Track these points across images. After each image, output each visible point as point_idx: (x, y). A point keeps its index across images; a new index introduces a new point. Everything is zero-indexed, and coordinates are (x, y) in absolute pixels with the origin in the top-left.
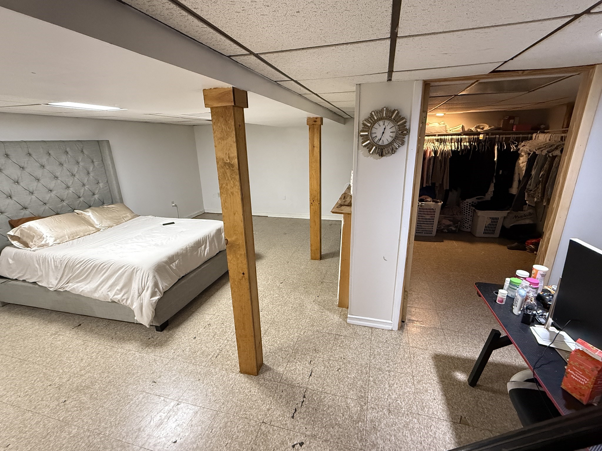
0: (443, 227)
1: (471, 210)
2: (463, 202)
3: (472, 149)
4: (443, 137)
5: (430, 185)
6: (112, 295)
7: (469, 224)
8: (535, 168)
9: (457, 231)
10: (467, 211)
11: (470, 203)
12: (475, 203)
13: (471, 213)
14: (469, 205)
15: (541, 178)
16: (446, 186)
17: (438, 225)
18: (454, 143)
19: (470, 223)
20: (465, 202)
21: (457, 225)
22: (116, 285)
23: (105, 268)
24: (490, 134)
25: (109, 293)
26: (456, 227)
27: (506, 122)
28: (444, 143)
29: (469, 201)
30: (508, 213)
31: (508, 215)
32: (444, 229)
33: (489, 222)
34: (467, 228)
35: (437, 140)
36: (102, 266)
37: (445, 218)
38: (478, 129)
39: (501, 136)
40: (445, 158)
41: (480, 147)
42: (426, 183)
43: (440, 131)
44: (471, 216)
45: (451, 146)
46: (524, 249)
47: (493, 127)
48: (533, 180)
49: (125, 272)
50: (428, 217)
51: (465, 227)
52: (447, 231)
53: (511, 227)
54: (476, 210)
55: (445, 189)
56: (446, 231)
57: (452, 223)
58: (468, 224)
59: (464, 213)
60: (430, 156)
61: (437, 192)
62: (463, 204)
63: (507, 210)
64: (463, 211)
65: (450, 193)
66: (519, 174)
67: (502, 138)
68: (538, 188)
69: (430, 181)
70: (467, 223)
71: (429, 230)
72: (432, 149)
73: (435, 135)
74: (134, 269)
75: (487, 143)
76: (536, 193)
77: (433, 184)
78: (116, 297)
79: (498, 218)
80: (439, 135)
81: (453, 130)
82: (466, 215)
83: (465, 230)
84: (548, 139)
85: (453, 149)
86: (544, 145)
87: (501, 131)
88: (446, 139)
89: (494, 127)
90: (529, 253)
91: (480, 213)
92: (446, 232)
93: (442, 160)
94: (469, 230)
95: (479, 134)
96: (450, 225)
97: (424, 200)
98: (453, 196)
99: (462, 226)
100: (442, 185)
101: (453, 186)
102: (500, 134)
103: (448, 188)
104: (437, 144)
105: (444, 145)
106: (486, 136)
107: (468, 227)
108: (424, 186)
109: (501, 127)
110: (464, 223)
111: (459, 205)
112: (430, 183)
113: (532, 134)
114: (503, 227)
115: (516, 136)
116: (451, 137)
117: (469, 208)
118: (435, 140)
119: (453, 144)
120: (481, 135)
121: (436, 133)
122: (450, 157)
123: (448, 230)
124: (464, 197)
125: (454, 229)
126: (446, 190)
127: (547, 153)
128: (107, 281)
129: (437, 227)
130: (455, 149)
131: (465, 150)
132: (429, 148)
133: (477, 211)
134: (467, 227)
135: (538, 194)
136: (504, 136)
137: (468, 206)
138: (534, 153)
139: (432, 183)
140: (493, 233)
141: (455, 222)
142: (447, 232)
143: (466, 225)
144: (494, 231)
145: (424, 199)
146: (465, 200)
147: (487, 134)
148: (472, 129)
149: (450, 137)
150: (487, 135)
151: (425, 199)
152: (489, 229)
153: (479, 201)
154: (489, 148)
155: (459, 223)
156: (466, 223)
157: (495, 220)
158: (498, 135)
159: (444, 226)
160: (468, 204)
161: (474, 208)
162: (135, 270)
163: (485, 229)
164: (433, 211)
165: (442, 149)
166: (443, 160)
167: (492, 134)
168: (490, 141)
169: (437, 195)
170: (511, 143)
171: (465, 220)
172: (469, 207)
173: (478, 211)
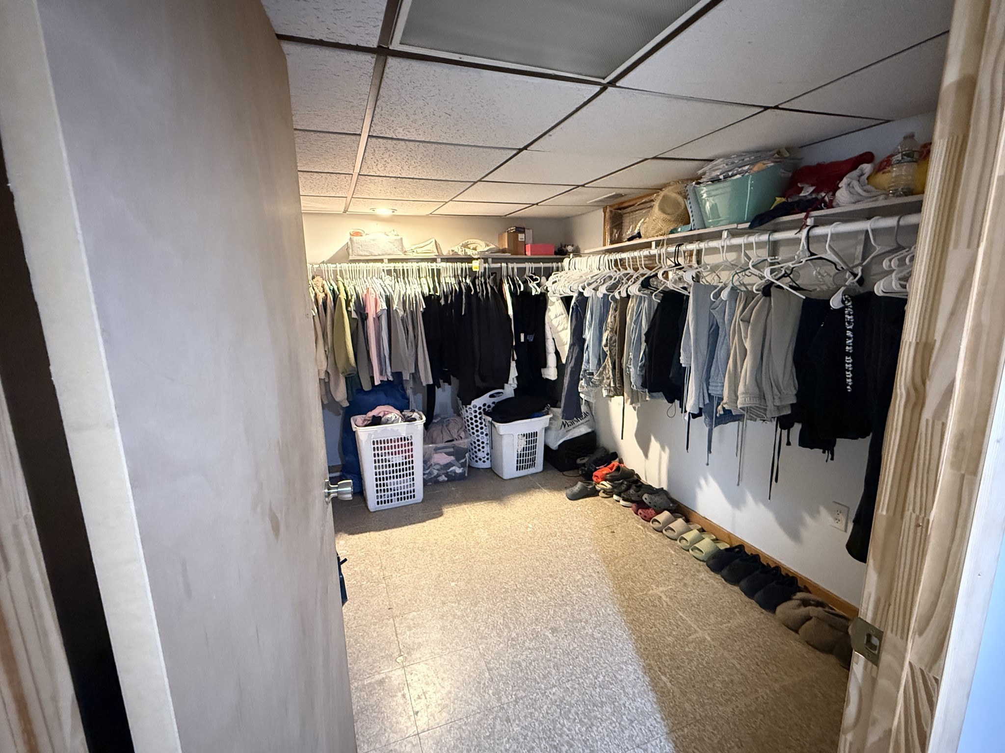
0: (435, 472)
1: (484, 423)
2: (466, 407)
3: (464, 291)
4: (399, 266)
5: (391, 379)
7: (486, 453)
8: (590, 325)
9: (466, 475)
10: (477, 426)
11: (480, 408)
12: (489, 406)
13: (485, 428)
14: (478, 411)
15: (606, 346)
16: (427, 378)
17: (424, 469)
18: (426, 277)
19: (487, 449)
20: (471, 406)
21: (463, 461)
24: (490, 260)
26: (463, 465)
27: (513, 238)
28: (404, 278)
29: (478, 402)
30: (551, 419)
31: (550, 423)
32: (438, 475)
33: (523, 443)
34: (484, 462)
35: (389, 272)
37: (436, 450)
38: (467, 250)
39: (510, 265)
40: (412, 312)
41: (477, 287)
42: (381, 374)
43: (391, 252)
44: (487, 435)
45: (421, 284)
46: (594, 493)
47: (492, 246)
48: (590, 349)
50: (398, 459)
51: (480, 459)
52: (446, 479)
53: (560, 446)
54: (493, 422)
55: (424, 384)
56: (443, 478)
57: (452, 458)
58: (483, 452)
59: (472, 431)
60: (378, 310)
61: (409, 392)
62: (467, 411)
63: (548, 414)
64: (469, 426)
65: (438, 391)
66: (553, 339)
67: (513, 269)
68: (605, 368)
69: (389, 370)
70: (482, 450)
71: (406, 490)
72: (378, 293)
73: (381, 261)
75: (489, 278)
76: (603, 379)
77: (398, 375)
79: (537, 432)
80: (390, 261)
81: (419, 250)
82: (476, 433)
83: (481, 465)
84: (595, 266)
85: (426, 291)
86: (592, 277)
87: (508, 255)
88: (407, 270)
89: (494, 246)
90: (606, 501)
91: (503, 428)
92: (443, 482)
93: (407, 316)
94: (487, 465)
95: (469, 260)
96: (449, 465)
97: (380, 417)
98: (444, 395)
99: (473, 458)
100: (415, 376)
101: (440, 373)
102: (507, 261)
103: (431, 382)
104: (388, 280)
105: (405, 283)
106: (485, 265)
107: (485, 459)
108: (376, 383)
109: (507, 247)
110: (476, 452)
111: (458, 414)
112: (389, 374)
113: (562, 260)
114: (547, 448)
115: (534, 265)
116: (418, 264)
117: (480, 418)
118: (383, 270)
119: (423, 280)
120: (474, 262)
121: (383, 255)
122: (422, 309)
123: (447, 475)
124: (466, 396)
125: (459, 470)
126: (428, 386)
127: (606, 292)
129: (424, 474)
130: (430, 291)
131: (451, 293)
132: (371, 290)
133: (497, 425)
134: (483, 459)
135: (609, 381)
136: (516, 265)
137: (477, 414)
138: (581, 294)
139: (393, 374)
140: (533, 465)
141: (459, 454)
142: (448, 481)
143: (480, 455)
144: (534, 460)
145: (381, 415)
146: (470, 404)
147: (486, 260)
148: (456, 250)
149: (415, 265)
150: (485, 263)
151: (385, 415)
152: (525, 460)
153: (496, 400)
154: (495, 287)
155: (467, 455)
156: (479, 450)
157: (531, 437)
158: (504, 262)
159: (438, 470)
160: (477, 409)
161: (490, 419)
163: (517, 460)
164: (406, 441)
165: (403, 293)
166: (409, 317)
167: (495, 260)
168: (492, 275)
169: (412, 398)
170: (528, 278)
171: (476, 445)
172: (479, 416)
173: (499, 424)
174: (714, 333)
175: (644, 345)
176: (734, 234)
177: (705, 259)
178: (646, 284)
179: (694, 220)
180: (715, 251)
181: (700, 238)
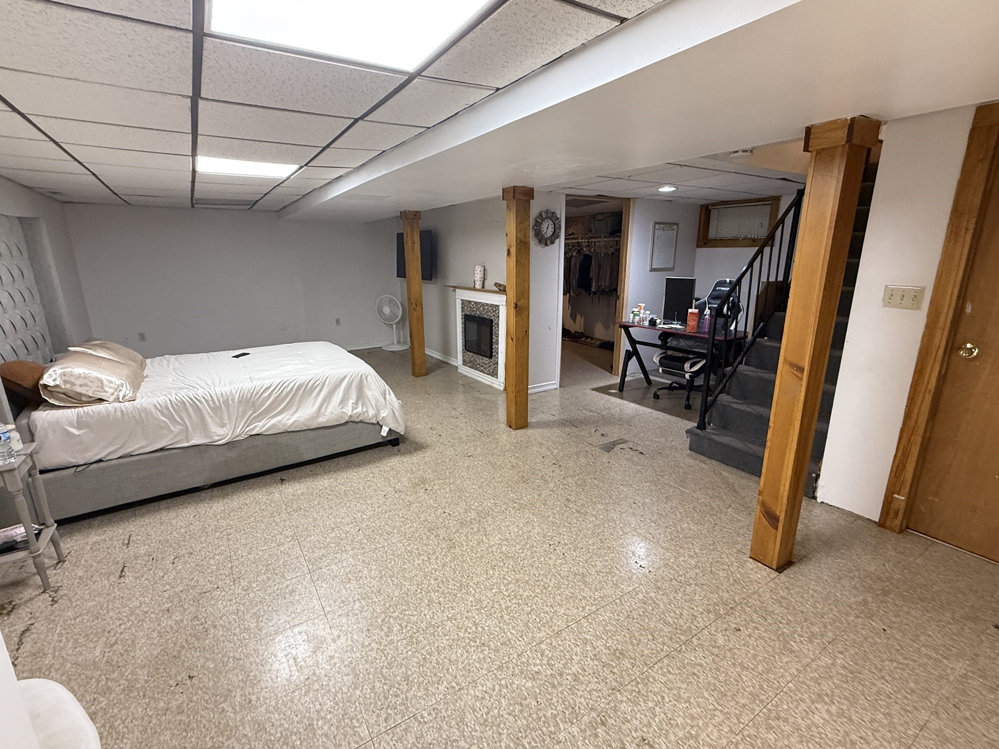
6: (349, 411)
22: (348, 399)
23: (317, 386)
25: (343, 410)
36: (311, 383)
49: (352, 382)
74: (362, 375)
78: (355, 411)
128: (330, 400)
162: (364, 376)
174: (600, 266)
175: (578, 273)
176: (605, 237)
177: (596, 244)
178: (579, 252)
179: (594, 231)
180: (599, 242)
181: (595, 237)
